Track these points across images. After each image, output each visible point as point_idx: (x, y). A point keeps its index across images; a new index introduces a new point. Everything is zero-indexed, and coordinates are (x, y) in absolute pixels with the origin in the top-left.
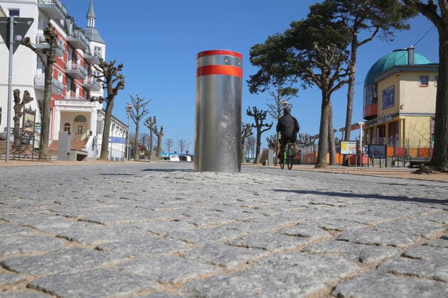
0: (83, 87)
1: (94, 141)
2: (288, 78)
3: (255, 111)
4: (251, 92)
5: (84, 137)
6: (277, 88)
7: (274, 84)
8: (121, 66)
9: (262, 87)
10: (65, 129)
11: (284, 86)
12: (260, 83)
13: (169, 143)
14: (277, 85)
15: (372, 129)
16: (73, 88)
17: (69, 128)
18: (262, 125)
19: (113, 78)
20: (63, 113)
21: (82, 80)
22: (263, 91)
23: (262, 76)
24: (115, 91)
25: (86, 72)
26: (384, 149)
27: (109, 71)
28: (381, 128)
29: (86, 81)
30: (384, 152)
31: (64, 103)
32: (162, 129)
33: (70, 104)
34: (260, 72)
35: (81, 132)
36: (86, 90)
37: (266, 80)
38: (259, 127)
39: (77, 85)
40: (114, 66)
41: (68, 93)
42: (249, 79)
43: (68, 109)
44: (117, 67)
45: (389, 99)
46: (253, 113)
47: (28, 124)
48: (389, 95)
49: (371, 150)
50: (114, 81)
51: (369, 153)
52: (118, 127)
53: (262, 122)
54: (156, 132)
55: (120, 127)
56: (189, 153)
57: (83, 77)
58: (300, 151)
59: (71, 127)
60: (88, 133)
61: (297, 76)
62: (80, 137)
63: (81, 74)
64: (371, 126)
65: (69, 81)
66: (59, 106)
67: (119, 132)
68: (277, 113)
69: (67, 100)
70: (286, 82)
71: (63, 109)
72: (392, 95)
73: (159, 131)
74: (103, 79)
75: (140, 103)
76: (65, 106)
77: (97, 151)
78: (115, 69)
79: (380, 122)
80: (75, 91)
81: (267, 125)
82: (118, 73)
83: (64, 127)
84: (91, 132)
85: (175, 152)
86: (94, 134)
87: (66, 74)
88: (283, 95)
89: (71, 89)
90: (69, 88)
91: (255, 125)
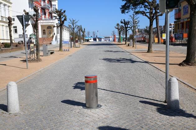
0: (49, 13)
1: (56, 37)
2: (138, 6)
3: (124, 21)
4: (122, 13)
5: (51, 35)
6: (133, 11)
7: (132, 9)
8: (64, 11)
9: (127, 11)
10: (44, 32)
11: (137, 10)
12: (126, 9)
13: (88, 33)
14: (133, 10)
15: (178, 24)
16: (45, 14)
17: (45, 32)
18: (127, 27)
19: (62, 16)
20: (42, 26)
21: (48, 10)
22: (128, 12)
23: (127, 5)
24: (63, 22)
25: (50, 6)
26: (182, 36)
27: (60, 14)
28: (183, 24)
29: (50, 10)
30: (182, 37)
31: (42, 21)
32: (84, 29)
33: (44, 21)
34: (126, 4)
35: (50, 33)
36: (50, 14)
37: (128, 7)
38: (126, 28)
39: (46, 12)
40: (62, 12)
41: (43, 16)
42: (121, 7)
43: (44, 24)
44: (63, 12)
45: (186, 10)
46: (123, 22)
47: (32, 48)
48: (186, 8)
49: (176, 36)
50: (62, 18)
51: (175, 37)
52: (65, 29)
53: (127, 26)
54: (82, 31)
55: (66, 29)
56: (97, 37)
57: (49, 8)
58: (145, 37)
59: (46, 31)
60: (53, 34)
61: (142, 5)
62: (50, 36)
63: (48, 8)
64: (178, 23)
65: (43, 11)
66: (40, 23)
67: (66, 31)
68: (133, 25)
69: (43, 20)
70: (137, 8)
71: (42, 24)
72: (187, 9)
73: (83, 30)
74: (58, 17)
75: (74, 22)
76: (43, 23)
77: (58, 41)
78: (62, 13)
79: (182, 21)
80: (46, 15)
81: (130, 27)
82: (64, 14)
83: (43, 31)
84: (54, 33)
85: (91, 37)
86: (56, 34)
87: (41, 8)
88: (136, 14)
89: (44, 14)
90: (43, 14)
91: (124, 27)
